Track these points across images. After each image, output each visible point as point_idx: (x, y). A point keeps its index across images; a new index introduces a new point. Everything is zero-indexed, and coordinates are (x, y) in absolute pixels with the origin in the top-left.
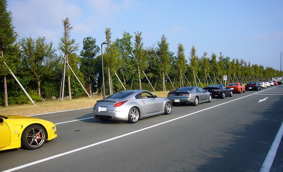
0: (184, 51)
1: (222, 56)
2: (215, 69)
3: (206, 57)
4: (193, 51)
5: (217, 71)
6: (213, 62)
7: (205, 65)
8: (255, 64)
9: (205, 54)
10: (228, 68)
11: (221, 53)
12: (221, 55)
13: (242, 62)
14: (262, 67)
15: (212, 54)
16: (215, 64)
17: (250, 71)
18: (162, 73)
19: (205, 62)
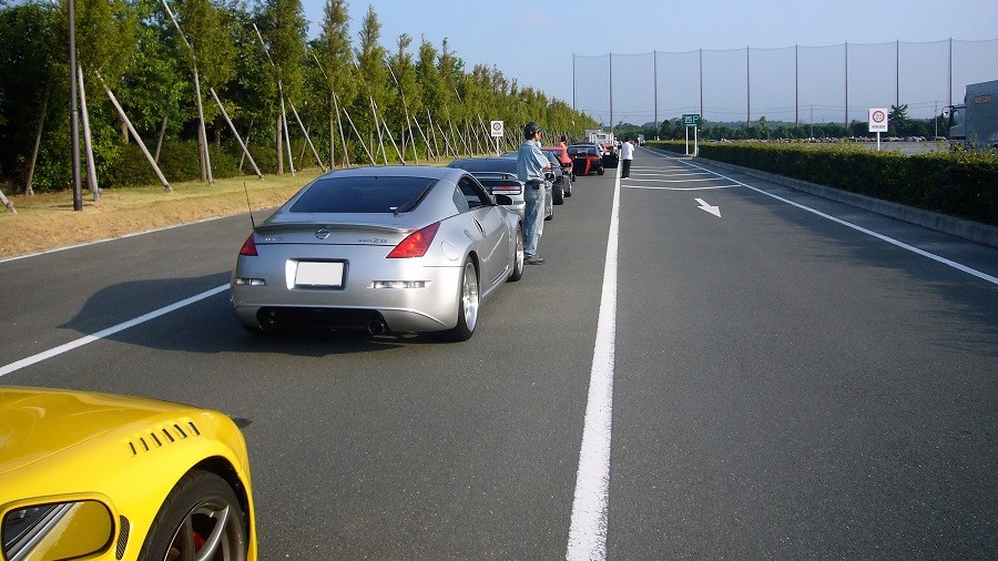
0: (350, 21)
1: (448, 52)
2: (431, 97)
3: (406, 51)
4: (371, 27)
5: (438, 105)
6: (425, 71)
7: (402, 81)
8: (527, 86)
9: (404, 43)
10: (462, 96)
11: (445, 42)
12: (444, 51)
13: (498, 75)
14: (541, 98)
15: (421, 44)
16: (432, 81)
17: (516, 110)
18: (277, 103)
19: (404, 69)
